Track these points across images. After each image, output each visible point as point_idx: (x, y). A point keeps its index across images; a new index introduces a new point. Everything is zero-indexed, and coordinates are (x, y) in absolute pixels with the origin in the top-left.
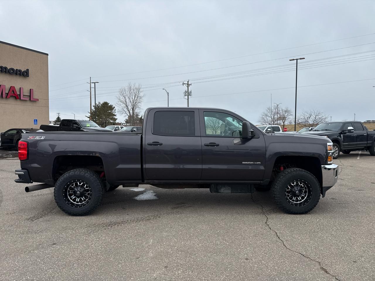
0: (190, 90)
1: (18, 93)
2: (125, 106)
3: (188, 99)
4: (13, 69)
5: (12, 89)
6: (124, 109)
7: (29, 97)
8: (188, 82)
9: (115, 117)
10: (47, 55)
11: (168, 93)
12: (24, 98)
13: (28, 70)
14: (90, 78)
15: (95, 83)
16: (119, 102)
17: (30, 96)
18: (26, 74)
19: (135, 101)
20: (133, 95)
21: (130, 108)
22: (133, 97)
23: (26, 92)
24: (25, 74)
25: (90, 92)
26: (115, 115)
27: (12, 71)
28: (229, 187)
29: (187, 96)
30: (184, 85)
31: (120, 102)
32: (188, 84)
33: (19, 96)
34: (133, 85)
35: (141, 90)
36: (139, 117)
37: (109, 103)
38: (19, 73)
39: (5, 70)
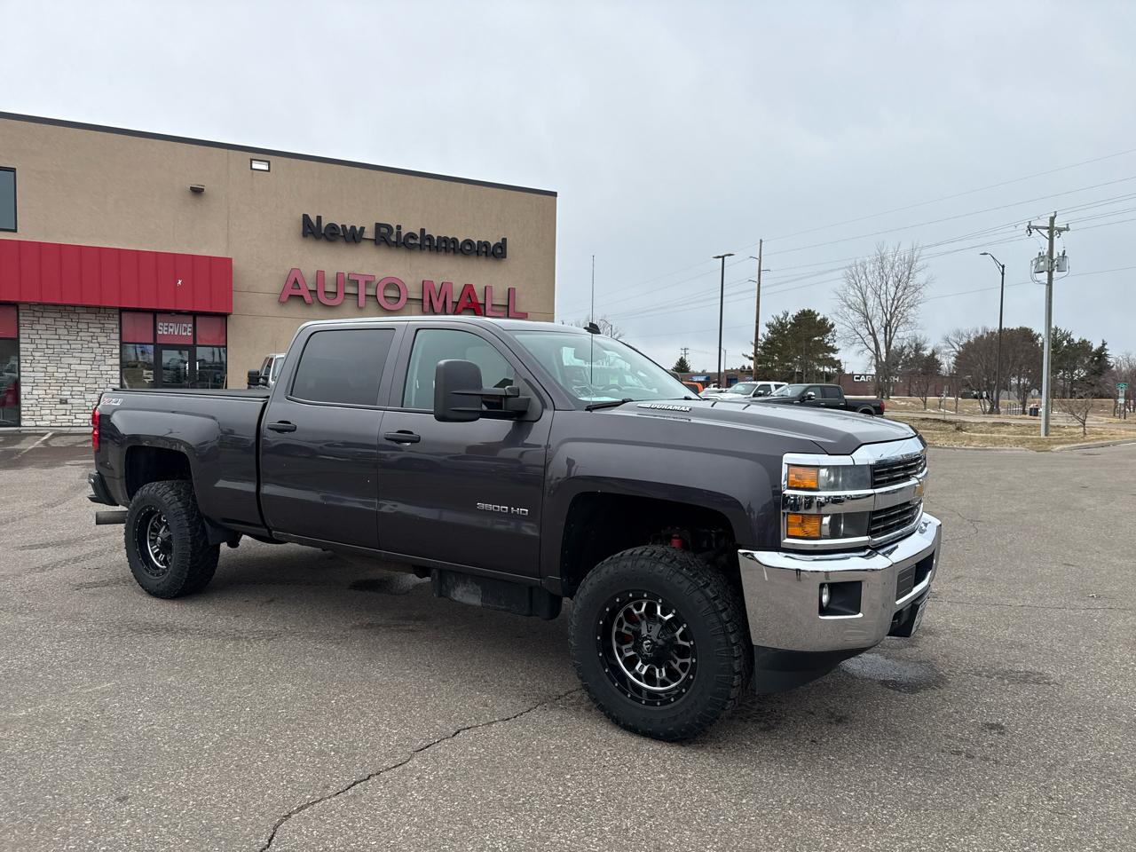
0: (1057, 251)
1: (481, 300)
2: (862, 319)
3: (1050, 284)
4: (469, 242)
5: (468, 290)
6: (860, 329)
7: (506, 309)
8: (1052, 219)
9: (832, 355)
10: (555, 194)
11: (1003, 267)
12: (494, 311)
13: (504, 240)
14: (761, 241)
15: (723, 257)
16: (843, 307)
17: (508, 306)
18: (499, 251)
19: (896, 302)
20: (890, 283)
21: (877, 324)
22: (892, 290)
23: (499, 298)
24: (497, 252)
25: (756, 285)
26: (834, 351)
27: (468, 248)
28: (476, 586)
29: (1046, 274)
30: (1034, 231)
31: (846, 309)
32: (1051, 229)
33: (482, 307)
34: (892, 250)
35: (918, 264)
36: (924, 352)
37: (818, 314)
38: (484, 249)
39: (452, 246)
